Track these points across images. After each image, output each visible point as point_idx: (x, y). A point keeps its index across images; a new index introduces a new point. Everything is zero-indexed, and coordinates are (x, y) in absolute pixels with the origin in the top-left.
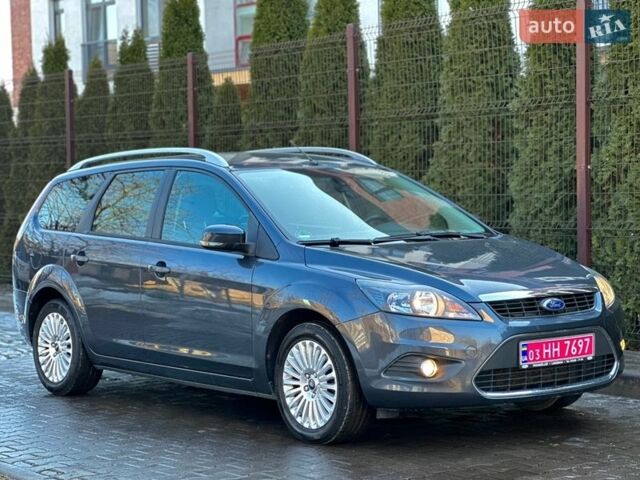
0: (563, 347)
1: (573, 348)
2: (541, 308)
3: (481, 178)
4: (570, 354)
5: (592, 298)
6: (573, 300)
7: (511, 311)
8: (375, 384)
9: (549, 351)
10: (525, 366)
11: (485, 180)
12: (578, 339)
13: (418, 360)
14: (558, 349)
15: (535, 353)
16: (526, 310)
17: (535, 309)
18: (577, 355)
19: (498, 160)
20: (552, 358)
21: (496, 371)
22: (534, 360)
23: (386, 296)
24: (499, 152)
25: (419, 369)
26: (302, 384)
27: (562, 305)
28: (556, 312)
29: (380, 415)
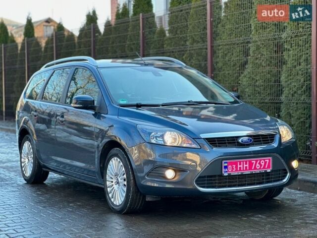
0: (251, 164)
1: (258, 165)
2: (238, 142)
3: (270, 75)
4: (255, 168)
5: (274, 137)
6: (260, 138)
7: (219, 143)
8: (142, 182)
9: (242, 166)
10: (226, 174)
11: (271, 76)
12: (261, 160)
13: (164, 169)
14: (248, 165)
15: (233, 167)
16: (228, 143)
17: (235, 143)
18: (260, 169)
19: (280, 65)
20: (243, 170)
21: (208, 177)
22: (232, 171)
23: (150, 134)
24: (280, 61)
25: (164, 174)
26: (114, 181)
27: (251, 141)
28: (247, 145)
29: (148, 199)
